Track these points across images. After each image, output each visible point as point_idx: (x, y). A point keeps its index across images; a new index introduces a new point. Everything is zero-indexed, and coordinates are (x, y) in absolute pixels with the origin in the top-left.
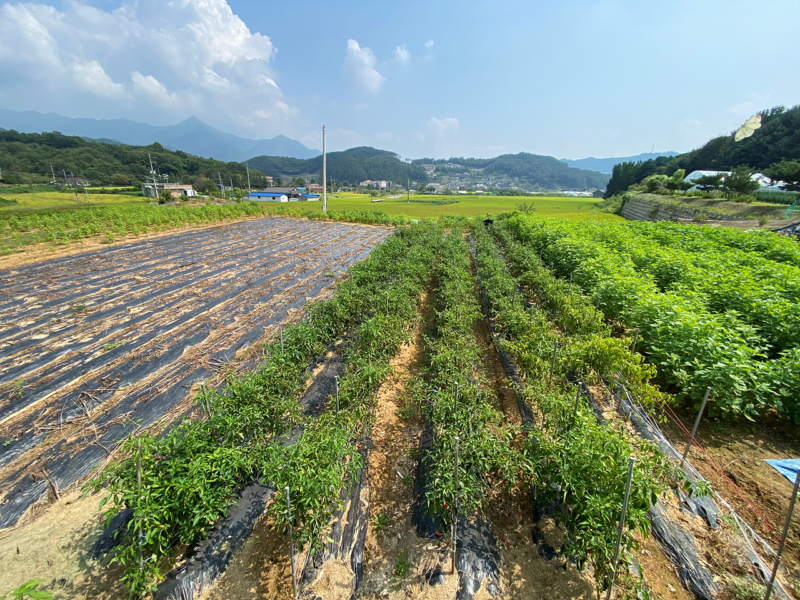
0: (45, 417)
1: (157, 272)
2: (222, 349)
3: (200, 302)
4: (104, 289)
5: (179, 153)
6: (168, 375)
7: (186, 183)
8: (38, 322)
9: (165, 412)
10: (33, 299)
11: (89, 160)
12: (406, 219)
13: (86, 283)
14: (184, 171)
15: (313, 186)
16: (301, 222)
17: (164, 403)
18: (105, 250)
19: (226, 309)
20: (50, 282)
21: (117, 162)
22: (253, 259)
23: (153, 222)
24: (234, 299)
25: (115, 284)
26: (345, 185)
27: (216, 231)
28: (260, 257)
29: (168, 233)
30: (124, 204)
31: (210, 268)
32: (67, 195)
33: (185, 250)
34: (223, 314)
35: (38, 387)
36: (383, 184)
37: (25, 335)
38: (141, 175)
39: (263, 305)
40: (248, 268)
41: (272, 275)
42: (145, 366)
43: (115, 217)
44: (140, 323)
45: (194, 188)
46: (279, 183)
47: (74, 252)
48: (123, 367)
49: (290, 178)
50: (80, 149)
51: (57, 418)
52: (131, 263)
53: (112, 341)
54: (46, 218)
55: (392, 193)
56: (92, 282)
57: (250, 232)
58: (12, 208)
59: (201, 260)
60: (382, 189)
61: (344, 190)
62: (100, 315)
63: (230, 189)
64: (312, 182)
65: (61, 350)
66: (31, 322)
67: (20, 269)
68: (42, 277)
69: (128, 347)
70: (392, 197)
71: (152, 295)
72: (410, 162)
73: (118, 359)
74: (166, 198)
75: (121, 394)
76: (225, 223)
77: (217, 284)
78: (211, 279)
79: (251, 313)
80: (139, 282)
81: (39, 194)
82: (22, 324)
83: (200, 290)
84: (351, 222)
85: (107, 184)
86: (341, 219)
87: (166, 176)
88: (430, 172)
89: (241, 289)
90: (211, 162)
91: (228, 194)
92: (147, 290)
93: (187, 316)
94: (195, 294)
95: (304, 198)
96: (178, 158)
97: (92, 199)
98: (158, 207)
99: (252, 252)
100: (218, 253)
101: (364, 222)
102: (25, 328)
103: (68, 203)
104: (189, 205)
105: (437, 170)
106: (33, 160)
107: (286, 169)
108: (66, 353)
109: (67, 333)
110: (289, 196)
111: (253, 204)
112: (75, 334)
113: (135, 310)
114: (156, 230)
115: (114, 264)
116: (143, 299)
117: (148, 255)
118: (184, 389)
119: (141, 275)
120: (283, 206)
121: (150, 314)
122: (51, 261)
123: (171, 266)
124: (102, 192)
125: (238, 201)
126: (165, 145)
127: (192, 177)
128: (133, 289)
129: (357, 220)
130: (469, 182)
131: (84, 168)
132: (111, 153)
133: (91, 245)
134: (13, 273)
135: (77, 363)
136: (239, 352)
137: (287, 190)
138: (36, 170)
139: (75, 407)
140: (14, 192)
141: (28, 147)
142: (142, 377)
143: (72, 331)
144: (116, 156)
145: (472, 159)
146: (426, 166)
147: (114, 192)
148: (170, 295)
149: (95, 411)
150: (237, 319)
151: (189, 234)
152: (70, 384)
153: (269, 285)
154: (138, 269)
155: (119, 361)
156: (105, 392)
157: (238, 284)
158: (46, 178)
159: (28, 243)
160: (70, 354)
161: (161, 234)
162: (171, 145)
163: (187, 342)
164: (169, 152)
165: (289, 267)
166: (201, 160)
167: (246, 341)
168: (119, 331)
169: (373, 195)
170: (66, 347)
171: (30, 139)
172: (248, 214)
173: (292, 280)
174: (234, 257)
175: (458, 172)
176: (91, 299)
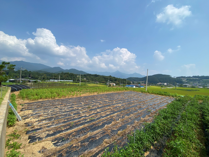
0: (73, 135)
1: (105, 101)
2: (114, 129)
3: (112, 111)
4: (94, 103)
5: (114, 77)
6: (100, 133)
7: (114, 83)
8: (82, 109)
9: (96, 147)
10: (83, 103)
11: (100, 79)
12: (178, 95)
13: (92, 102)
14: (114, 81)
15: (143, 84)
16: (139, 93)
17: (96, 143)
18: (97, 95)
19: (117, 115)
20: (87, 100)
21: (104, 79)
22: (126, 102)
23: (107, 90)
24: (120, 113)
25: (97, 103)
26: (152, 84)
27: (118, 93)
28: (128, 101)
29: (109, 93)
30: (103, 86)
31: (115, 102)
32: (95, 84)
33: (111, 97)
34: (116, 117)
35: (76, 125)
36: (165, 84)
37: (79, 111)
38: (107, 81)
39: (127, 117)
40: (124, 104)
41: (131, 108)
42: (96, 127)
43: (101, 89)
44: (98, 114)
45: (115, 84)
46: (133, 83)
47: (93, 95)
48: (92, 126)
49: (137, 82)
50: (99, 77)
51: (75, 136)
52: (101, 99)
53: (92, 117)
54: (91, 88)
55: (169, 87)
56: (93, 102)
57: (126, 94)
58: (87, 86)
59: (114, 100)
60: (165, 85)
61: (152, 85)
62: (92, 110)
63: (122, 84)
64: (142, 83)
65: (83, 116)
66: (81, 108)
67: (84, 97)
68: (86, 99)
69: (94, 120)
70: (169, 88)
71: (102, 107)
72: (175, 78)
73: (91, 123)
74: (110, 85)
75: (88, 135)
76: (120, 92)
77: (116, 107)
78: (115, 105)
79: (124, 118)
80: (101, 103)
81: (91, 84)
82: (80, 108)
83: (112, 108)
84: (155, 94)
85: (101, 83)
86: (152, 93)
87: (111, 81)
88: (184, 80)
89: (122, 110)
90: (119, 79)
91: (122, 85)
92: (101, 105)
93: (108, 115)
94: (111, 109)
95: (140, 87)
96: (114, 78)
97: (98, 85)
98: (108, 87)
99: (126, 100)
100: (118, 99)
101: (160, 95)
102: (80, 109)
103: (95, 86)
104: (114, 87)
105: (187, 80)
106: (92, 78)
107: (136, 80)
108: (83, 118)
109: (85, 113)
110: (136, 86)
111: (127, 88)
112: (86, 113)
113: (98, 110)
114: (107, 92)
115: (98, 98)
116: (101, 107)
117: (104, 97)
118: (102, 140)
119: (102, 102)
120: (134, 89)
121: (101, 112)
122: (89, 96)
123: (108, 100)
124: (100, 84)
125: (124, 87)
126: (112, 76)
127: (115, 82)
128: (99, 105)
129: (157, 94)
130: (203, 84)
131: (99, 80)
132: (103, 77)
133: (96, 94)
134: (83, 97)
135: (84, 121)
136: (119, 132)
137: (135, 85)
138: (92, 80)
139: (79, 135)
140: (88, 83)
141: (92, 77)
142: (94, 131)
143: (86, 112)
144: (104, 78)
145: (203, 76)
146: (182, 79)
147: (102, 84)
148: (106, 108)
149: (82, 138)
150: (120, 119)
151: (112, 93)
152: (81, 127)
153: (129, 110)
154: (101, 100)
155: (91, 124)
156: (86, 132)
157: (121, 108)
158: (93, 81)
159: (87, 92)
160: (84, 118)
161: (107, 93)
162: (113, 76)
163: (106, 123)
164: (112, 77)
165: (135, 106)
166: (118, 78)
167: (121, 128)
168: (94, 115)
169: (162, 87)
170: (84, 116)
171: (92, 75)
172: (126, 90)
173: (136, 110)
174: (121, 100)
175: (197, 80)
176: (92, 105)
